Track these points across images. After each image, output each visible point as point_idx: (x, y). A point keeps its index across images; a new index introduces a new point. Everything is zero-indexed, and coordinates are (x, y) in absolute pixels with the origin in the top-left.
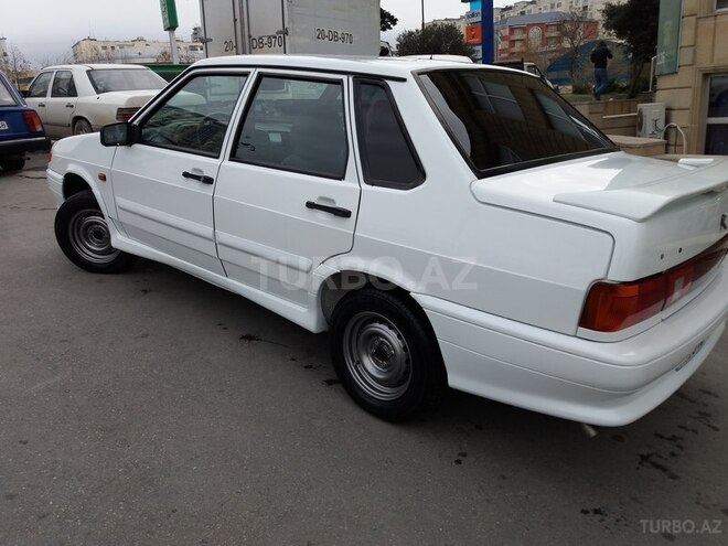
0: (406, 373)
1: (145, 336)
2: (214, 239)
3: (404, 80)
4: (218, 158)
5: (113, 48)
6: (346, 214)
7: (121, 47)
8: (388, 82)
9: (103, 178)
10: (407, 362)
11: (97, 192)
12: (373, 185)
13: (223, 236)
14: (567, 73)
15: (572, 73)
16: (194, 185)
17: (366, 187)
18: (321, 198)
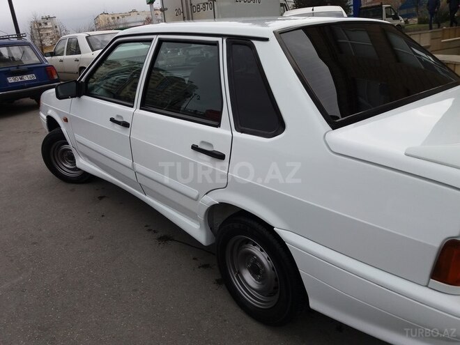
0: (275, 288)
1: (91, 238)
2: (133, 169)
3: (266, 40)
4: (132, 107)
5: (118, 18)
6: (220, 157)
7: (123, 17)
8: (254, 42)
9: (66, 120)
10: (276, 280)
11: (64, 130)
12: (242, 132)
13: (139, 167)
14: (414, 10)
15: (417, 10)
16: (117, 128)
17: (236, 134)
18: (203, 142)
